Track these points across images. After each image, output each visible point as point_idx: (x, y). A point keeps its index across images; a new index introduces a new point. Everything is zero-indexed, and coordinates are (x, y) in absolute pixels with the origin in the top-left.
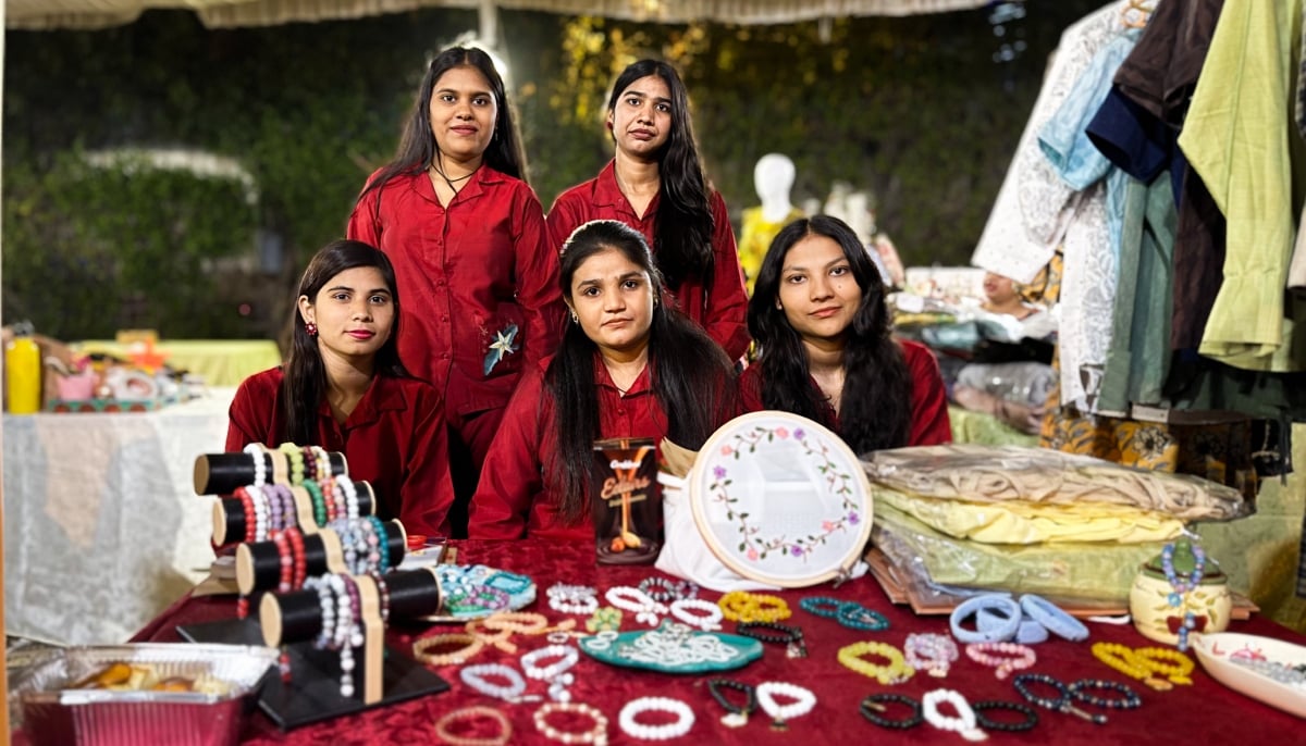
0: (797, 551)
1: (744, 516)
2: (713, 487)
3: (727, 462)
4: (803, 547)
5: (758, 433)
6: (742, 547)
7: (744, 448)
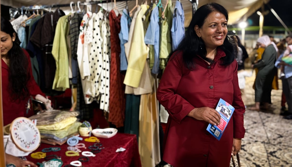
0: (33, 143)
1: (23, 140)
2: (16, 137)
3: (16, 131)
4: (33, 142)
5: (18, 123)
6: (26, 147)
7: (17, 127)
